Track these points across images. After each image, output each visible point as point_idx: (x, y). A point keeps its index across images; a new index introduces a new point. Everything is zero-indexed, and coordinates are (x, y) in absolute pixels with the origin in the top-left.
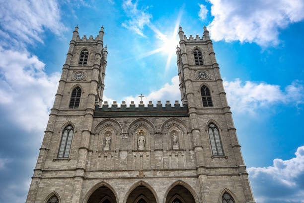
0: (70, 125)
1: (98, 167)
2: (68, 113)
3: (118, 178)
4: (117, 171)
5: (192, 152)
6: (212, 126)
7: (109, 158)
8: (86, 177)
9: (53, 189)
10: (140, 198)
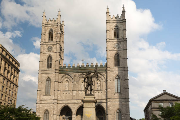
0: (49, 78)
1: (63, 98)
2: (47, 72)
3: (72, 103)
4: (72, 100)
6: (117, 77)
7: (68, 94)
8: (58, 102)
9: (46, 108)
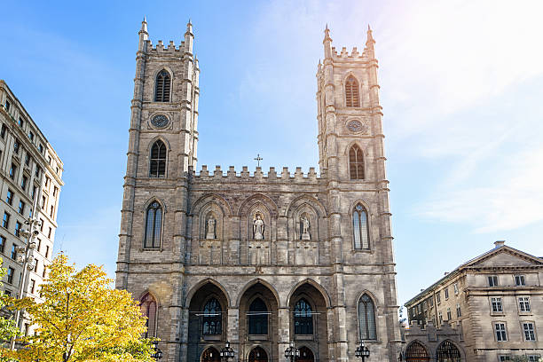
0: (155, 201)
1: (201, 260)
2: (151, 183)
3: (229, 275)
4: (226, 265)
5: (327, 244)
6: (360, 209)
7: (214, 249)
8: (187, 272)
9: (145, 287)
10: (255, 297)
